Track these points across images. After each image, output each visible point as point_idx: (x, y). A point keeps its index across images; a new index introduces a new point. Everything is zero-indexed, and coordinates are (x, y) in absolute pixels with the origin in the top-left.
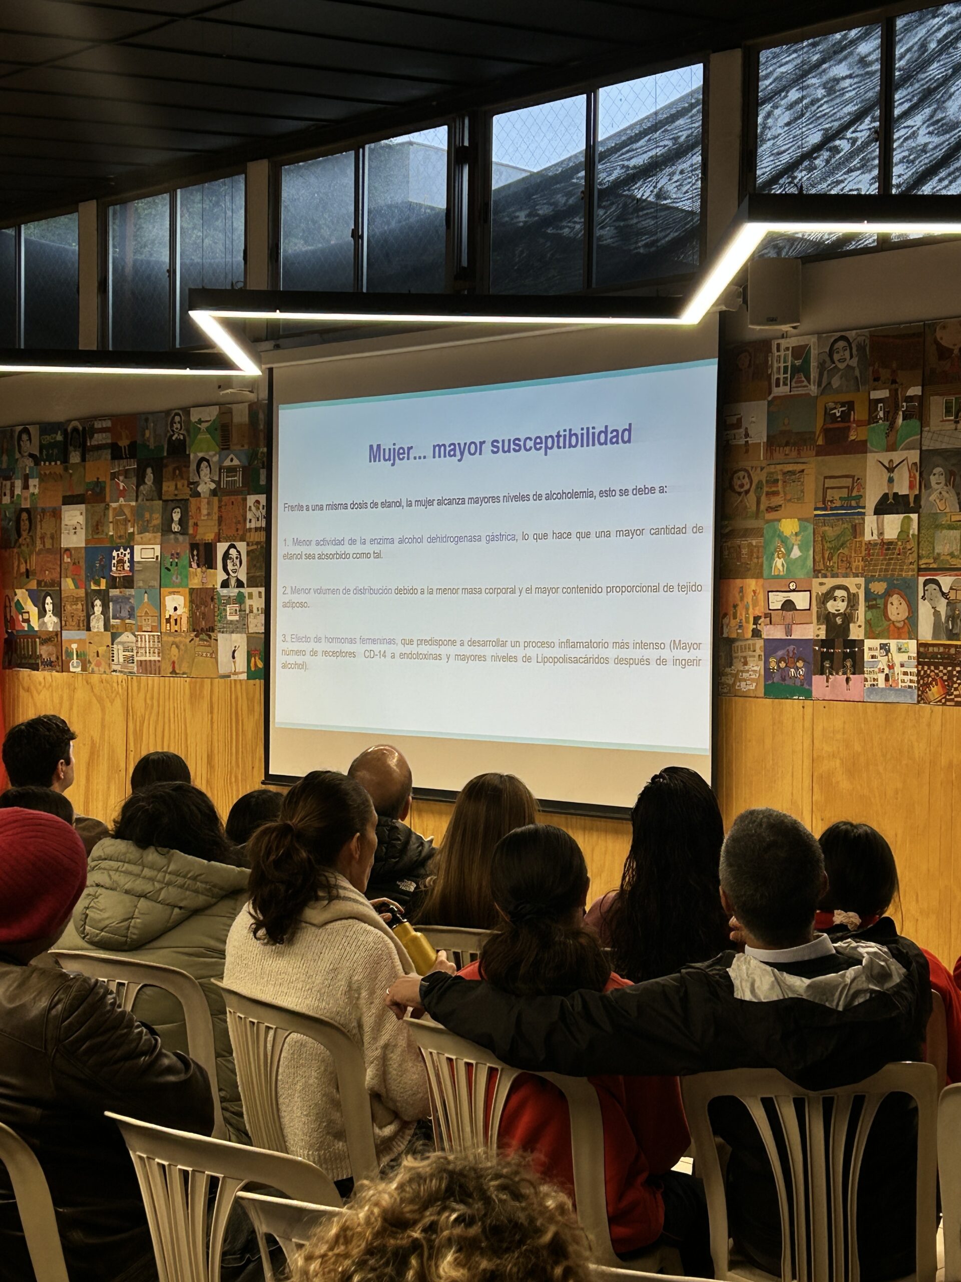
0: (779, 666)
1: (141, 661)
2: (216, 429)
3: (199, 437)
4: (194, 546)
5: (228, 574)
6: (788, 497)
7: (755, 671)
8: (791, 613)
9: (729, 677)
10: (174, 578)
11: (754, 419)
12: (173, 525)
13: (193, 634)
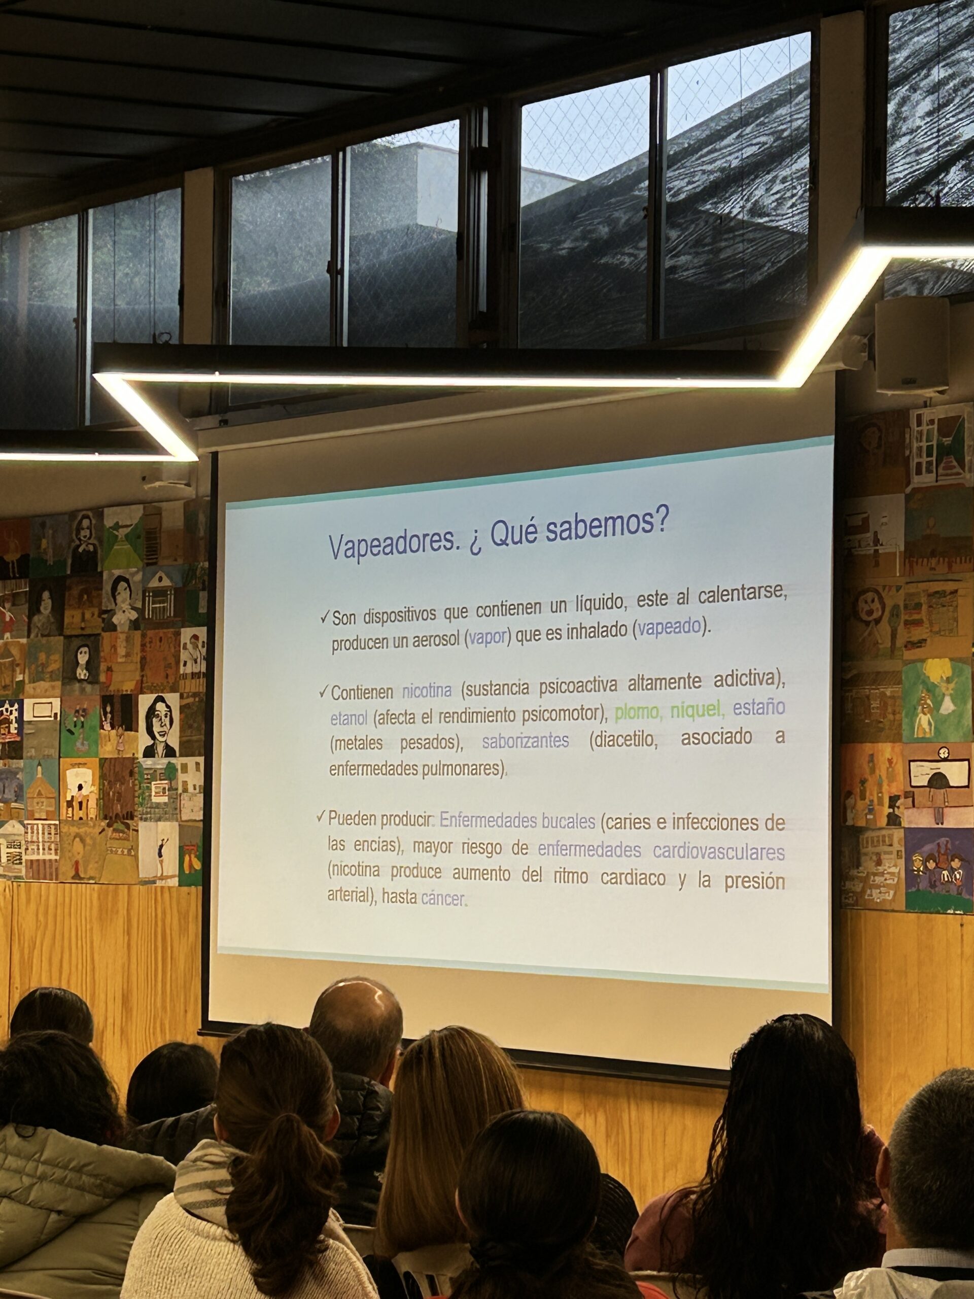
0: (926, 867)
1: (32, 861)
2: (139, 537)
3: (115, 547)
4: (107, 700)
5: (153, 737)
6: (936, 629)
7: (892, 874)
8: (942, 791)
9: (856, 882)
10: (78, 744)
11: (884, 520)
12: (79, 671)
13: (104, 824)
